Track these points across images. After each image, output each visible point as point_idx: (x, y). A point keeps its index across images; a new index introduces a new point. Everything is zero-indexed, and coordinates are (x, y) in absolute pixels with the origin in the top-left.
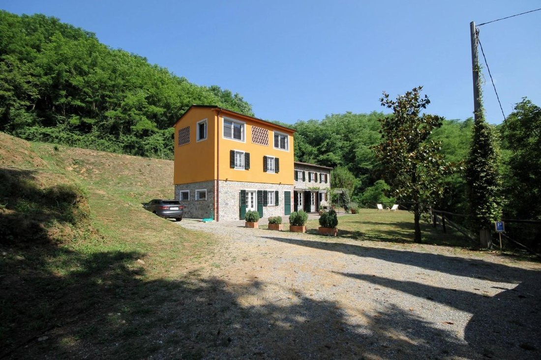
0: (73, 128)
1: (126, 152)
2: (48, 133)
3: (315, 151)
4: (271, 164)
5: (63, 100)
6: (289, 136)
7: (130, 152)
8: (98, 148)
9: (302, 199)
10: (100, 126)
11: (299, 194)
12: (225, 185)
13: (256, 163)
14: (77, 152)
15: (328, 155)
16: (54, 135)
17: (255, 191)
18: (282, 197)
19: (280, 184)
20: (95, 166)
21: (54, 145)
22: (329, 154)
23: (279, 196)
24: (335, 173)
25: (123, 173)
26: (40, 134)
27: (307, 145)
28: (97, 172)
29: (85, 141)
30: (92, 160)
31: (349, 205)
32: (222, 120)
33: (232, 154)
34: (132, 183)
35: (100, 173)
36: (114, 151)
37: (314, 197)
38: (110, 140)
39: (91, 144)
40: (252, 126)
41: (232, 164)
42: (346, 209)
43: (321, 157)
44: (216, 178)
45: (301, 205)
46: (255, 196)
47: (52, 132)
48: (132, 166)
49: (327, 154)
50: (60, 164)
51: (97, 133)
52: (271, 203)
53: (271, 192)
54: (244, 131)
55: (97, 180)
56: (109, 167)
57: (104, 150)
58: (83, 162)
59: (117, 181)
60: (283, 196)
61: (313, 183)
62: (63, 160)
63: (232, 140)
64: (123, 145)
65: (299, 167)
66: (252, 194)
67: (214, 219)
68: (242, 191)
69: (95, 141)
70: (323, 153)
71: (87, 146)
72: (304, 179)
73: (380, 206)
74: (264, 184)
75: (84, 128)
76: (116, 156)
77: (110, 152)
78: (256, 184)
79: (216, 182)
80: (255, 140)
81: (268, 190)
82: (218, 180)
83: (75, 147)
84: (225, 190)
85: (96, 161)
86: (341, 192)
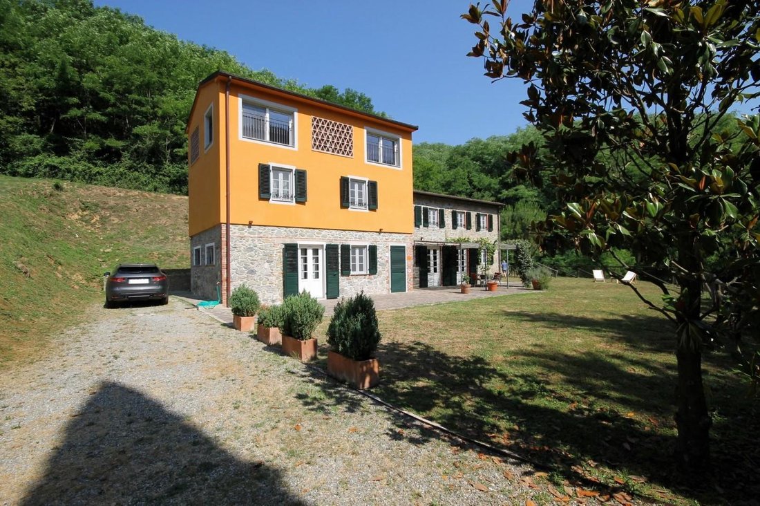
0: (93, 157)
1: (173, 191)
2: (55, 164)
3: (495, 184)
4: (359, 194)
5: (74, 112)
6: (401, 139)
7: (181, 191)
8: (130, 186)
9: (438, 261)
10: (132, 152)
11: (432, 252)
12: (246, 234)
13: (323, 189)
14: (95, 192)
15: (516, 190)
16: (63, 168)
17: (322, 245)
18: (384, 257)
19: (380, 232)
20: (114, 212)
21: (55, 181)
22: (517, 187)
23: (379, 256)
24: (515, 214)
25: (158, 222)
26: (46, 167)
27: (483, 175)
28: (116, 220)
29: (110, 176)
30: (112, 203)
31: (530, 273)
32: (237, 103)
33: (264, 171)
34: (167, 238)
35: (120, 222)
36: (156, 189)
37: (465, 257)
38: (148, 172)
39: (120, 179)
40: (312, 117)
41: (264, 191)
42: (524, 279)
43: (505, 193)
44: (223, 219)
45: (435, 271)
46: (322, 255)
47: (61, 163)
48: (174, 212)
49: (515, 188)
50: (56, 209)
51: (128, 163)
52: (361, 269)
53: (361, 248)
54: (293, 126)
55: (112, 233)
56: (136, 213)
57: (139, 189)
58: (97, 205)
59: (142, 233)
60: (389, 254)
61: (462, 232)
62: (66, 204)
63: (267, 144)
64: (167, 179)
65: (431, 202)
66: (316, 252)
67: (221, 302)
68: (286, 245)
69: (125, 173)
70: (506, 186)
71: (113, 182)
72: (442, 224)
73: (598, 274)
74: (344, 233)
75: (109, 156)
76: (156, 197)
77: (148, 191)
78: (324, 232)
79: (224, 227)
80: (320, 144)
81: (351, 243)
82: (228, 224)
83: (96, 184)
84: (247, 244)
85: (117, 204)
86: (513, 247)
